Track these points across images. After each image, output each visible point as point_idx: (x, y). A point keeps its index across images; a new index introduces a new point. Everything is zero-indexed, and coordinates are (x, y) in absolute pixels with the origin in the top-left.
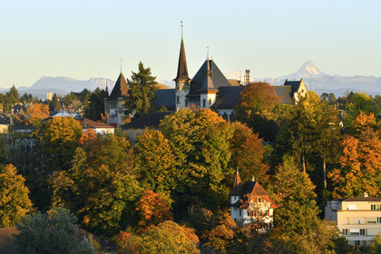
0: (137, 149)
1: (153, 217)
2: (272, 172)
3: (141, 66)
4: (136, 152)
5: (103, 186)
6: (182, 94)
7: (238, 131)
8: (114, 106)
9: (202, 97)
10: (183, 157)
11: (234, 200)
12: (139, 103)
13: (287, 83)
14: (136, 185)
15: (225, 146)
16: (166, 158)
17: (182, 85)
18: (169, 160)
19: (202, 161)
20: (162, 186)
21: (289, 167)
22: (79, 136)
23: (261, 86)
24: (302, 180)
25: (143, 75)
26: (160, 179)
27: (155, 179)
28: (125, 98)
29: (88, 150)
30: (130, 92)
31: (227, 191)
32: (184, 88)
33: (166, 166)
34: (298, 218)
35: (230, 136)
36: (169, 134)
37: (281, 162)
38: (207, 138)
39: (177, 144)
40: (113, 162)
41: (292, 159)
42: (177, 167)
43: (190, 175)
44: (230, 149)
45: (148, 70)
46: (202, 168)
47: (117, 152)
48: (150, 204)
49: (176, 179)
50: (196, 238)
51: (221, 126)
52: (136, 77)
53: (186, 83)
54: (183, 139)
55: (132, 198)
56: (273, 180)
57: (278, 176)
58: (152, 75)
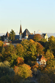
0: (16, 48)
1: (20, 63)
2: (45, 53)
3: (12, 30)
4: (16, 49)
5: (9, 56)
6: (21, 36)
7: (38, 44)
8: (6, 39)
9: (25, 37)
10: (26, 50)
11: (37, 59)
12: (12, 38)
13: (43, 34)
14: (16, 56)
15: (35, 48)
16: (22, 50)
17: (21, 34)
18: (23, 51)
19: (30, 51)
20: (21, 56)
21: (48, 52)
22: (3, 45)
23: (38, 35)
24: (51, 55)
25: (12, 32)
26: (21, 55)
27: (20, 55)
28: (8, 37)
29: (5, 48)
30: (10, 36)
31: (35, 57)
32: (21, 35)
33: (22, 52)
34: (53, 63)
35: (36, 45)
36: (23, 45)
37: (47, 51)
38: (31, 46)
39: (25, 47)
40: (11, 51)
41: (49, 50)
42: (25, 52)
43: (27, 54)
44: (36, 48)
45: (14, 31)
46: (30, 52)
47: (12, 48)
48: (19, 60)
49: (24, 54)
50: (30, 68)
51: (34, 43)
52: (11, 32)
53: (22, 34)
54: (26, 46)
55: (15, 59)
56: (45, 55)
57: (46, 54)
58: (14, 32)
